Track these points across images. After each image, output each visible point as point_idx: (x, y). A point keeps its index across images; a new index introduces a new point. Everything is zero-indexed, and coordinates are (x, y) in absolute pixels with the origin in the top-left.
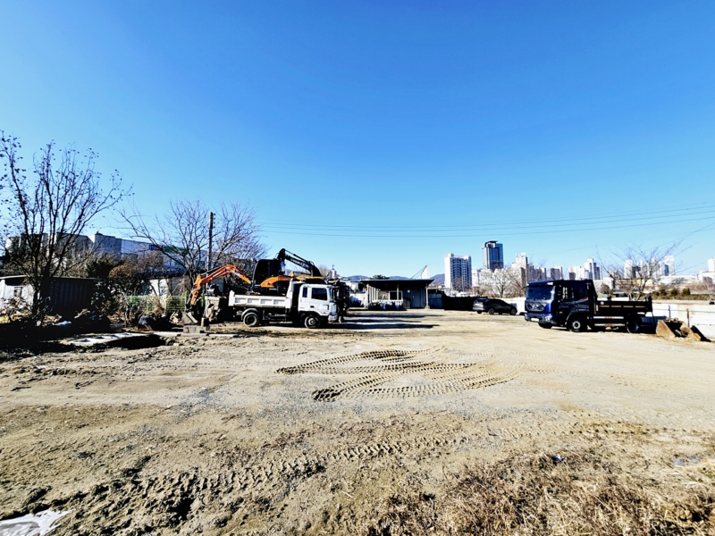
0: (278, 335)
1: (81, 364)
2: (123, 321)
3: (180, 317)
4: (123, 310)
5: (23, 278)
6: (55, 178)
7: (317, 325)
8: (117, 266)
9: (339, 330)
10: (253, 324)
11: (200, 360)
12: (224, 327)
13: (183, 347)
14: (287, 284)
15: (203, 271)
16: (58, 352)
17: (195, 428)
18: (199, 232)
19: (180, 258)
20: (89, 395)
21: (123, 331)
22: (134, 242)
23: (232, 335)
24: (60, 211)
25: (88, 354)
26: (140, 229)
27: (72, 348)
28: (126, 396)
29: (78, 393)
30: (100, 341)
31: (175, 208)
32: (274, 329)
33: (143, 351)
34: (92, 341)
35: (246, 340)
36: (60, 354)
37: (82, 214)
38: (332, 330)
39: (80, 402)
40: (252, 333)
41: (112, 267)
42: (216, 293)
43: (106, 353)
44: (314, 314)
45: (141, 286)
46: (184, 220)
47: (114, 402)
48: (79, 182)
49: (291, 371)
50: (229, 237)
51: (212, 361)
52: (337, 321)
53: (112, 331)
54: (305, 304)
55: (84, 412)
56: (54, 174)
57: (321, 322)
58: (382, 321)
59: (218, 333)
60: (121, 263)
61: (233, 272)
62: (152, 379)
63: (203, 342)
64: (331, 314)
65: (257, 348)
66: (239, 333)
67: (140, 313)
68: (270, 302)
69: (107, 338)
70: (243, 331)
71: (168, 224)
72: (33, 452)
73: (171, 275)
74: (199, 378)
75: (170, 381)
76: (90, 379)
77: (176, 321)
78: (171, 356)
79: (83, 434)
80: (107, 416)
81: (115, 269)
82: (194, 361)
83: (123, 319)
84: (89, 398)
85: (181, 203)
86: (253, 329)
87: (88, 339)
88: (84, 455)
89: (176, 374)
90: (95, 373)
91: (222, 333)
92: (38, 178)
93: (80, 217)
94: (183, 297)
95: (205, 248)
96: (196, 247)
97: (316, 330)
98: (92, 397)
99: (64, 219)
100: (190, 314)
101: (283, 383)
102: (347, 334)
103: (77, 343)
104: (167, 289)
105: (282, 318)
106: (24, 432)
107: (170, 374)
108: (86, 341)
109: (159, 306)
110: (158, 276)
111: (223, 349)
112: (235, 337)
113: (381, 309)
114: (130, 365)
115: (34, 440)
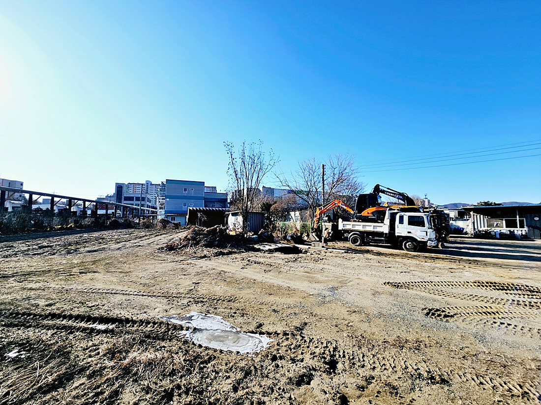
0: (379, 254)
1: (265, 260)
2: (279, 237)
3: (308, 236)
4: (279, 230)
5: (238, 213)
6: (247, 159)
7: (415, 249)
8: (273, 204)
9: (441, 256)
10: (358, 244)
11: (324, 266)
12: (336, 245)
13: (312, 256)
14: (384, 213)
15: (320, 205)
16: (254, 252)
17: (330, 312)
18: (316, 179)
19: (305, 197)
20: (271, 277)
21: (280, 243)
22: (281, 189)
23: (343, 251)
24: (250, 176)
25: (266, 254)
26: (284, 182)
27: (259, 250)
28: (287, 282)
29: (266, 275)
30: (271, 248)
31: (301, 166)
32: (375, 249)
33: (291, 256)
34: (267, 247)
35: (354, 255)
36: (255, 253)
37: (258, 177)
38: (433, 255)
39: (268, 280)
40: (357, 250)
41: (271, 205)
42: (329, 220)
43: (274, 255)
44: (412, 239)
45: (285, 216)
46: (307, 173)
47: (283, 284)
48: (256, 159)
49: (397, 286)
50: (336, 180)
51: (333, 268)
52: (437, 246)
53: (275, 242)
54: (402, 230)
55: (270, 287)
56: (247, 157)
57: (420, 247)
58: (498, 250)
59: (333, 248)
60: (275, 203)
61: (340, 205)
62: (299, 274)
63: (324, 254)
64: (430, 240)
65: (363, 263)
66: (348, 250)
67: (287, 232)
68: (370, 227)
69: (273, 247)
70: (351, 249)
71: (297, 176)
72: (254, 302)
73: (301, 209)
74: (326, 278)
75: (309, 277)
76: (270, 269)
77: (306, 238)
78: (307, 261)
79: (271, 299)
80: (281, 292)
81: (273, 206)
82: (321, 266)
83: (279, 235)
84: (271, 279)
85: (305, 162)
86: (358, 248)
87: (265, 246)
88: (274, 311)
89: (312, 273)
90: (271, 266)
91: (336, 249)
92: (241, 160)
93: (257, 179)
94: (309, 223)
95: (321, 190)
96: (314, 190)
97: (416, 253)
98: (272, 279)
99: (251, 180)
100: (314, 234)
101: (391, 295)
102: (451, 260)
103: (261, 247)
104: (299, 218)
105: (381, 241)
106: (248, 291)
107: (308, 273)
108: (264, 247)
109: (296, 228)
110: (294, 210)
111: (339, 261)
112: (345, 252)
113: (494, 237)
114: (286, 263)
115: (253, 296)
